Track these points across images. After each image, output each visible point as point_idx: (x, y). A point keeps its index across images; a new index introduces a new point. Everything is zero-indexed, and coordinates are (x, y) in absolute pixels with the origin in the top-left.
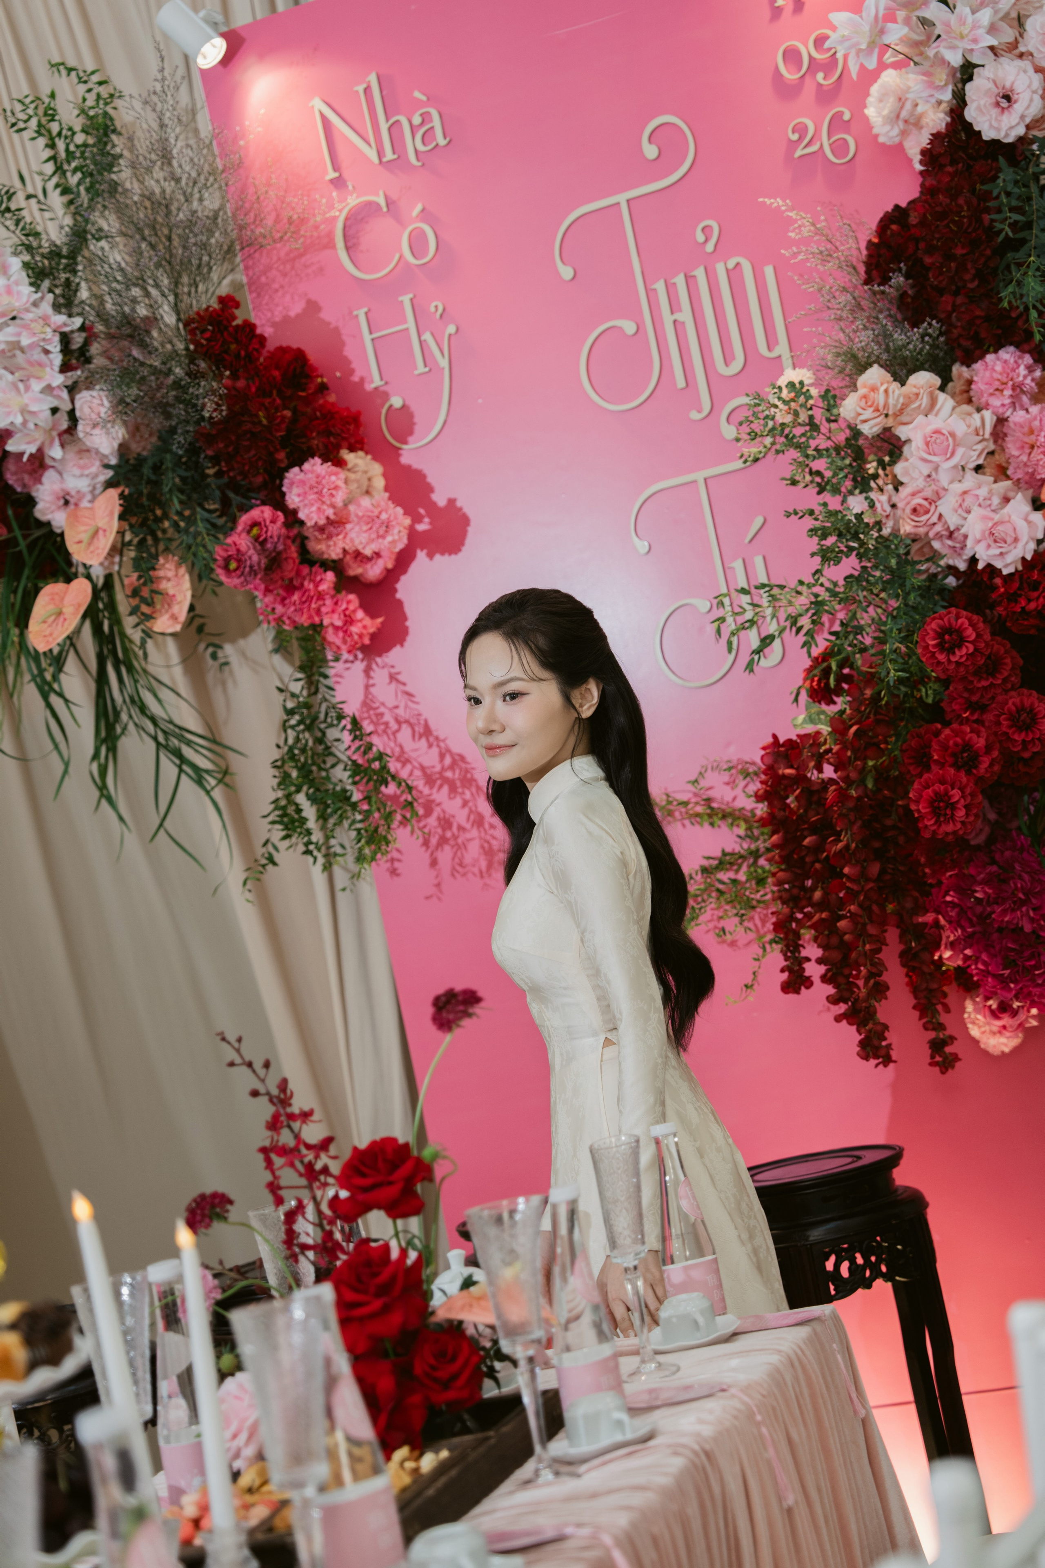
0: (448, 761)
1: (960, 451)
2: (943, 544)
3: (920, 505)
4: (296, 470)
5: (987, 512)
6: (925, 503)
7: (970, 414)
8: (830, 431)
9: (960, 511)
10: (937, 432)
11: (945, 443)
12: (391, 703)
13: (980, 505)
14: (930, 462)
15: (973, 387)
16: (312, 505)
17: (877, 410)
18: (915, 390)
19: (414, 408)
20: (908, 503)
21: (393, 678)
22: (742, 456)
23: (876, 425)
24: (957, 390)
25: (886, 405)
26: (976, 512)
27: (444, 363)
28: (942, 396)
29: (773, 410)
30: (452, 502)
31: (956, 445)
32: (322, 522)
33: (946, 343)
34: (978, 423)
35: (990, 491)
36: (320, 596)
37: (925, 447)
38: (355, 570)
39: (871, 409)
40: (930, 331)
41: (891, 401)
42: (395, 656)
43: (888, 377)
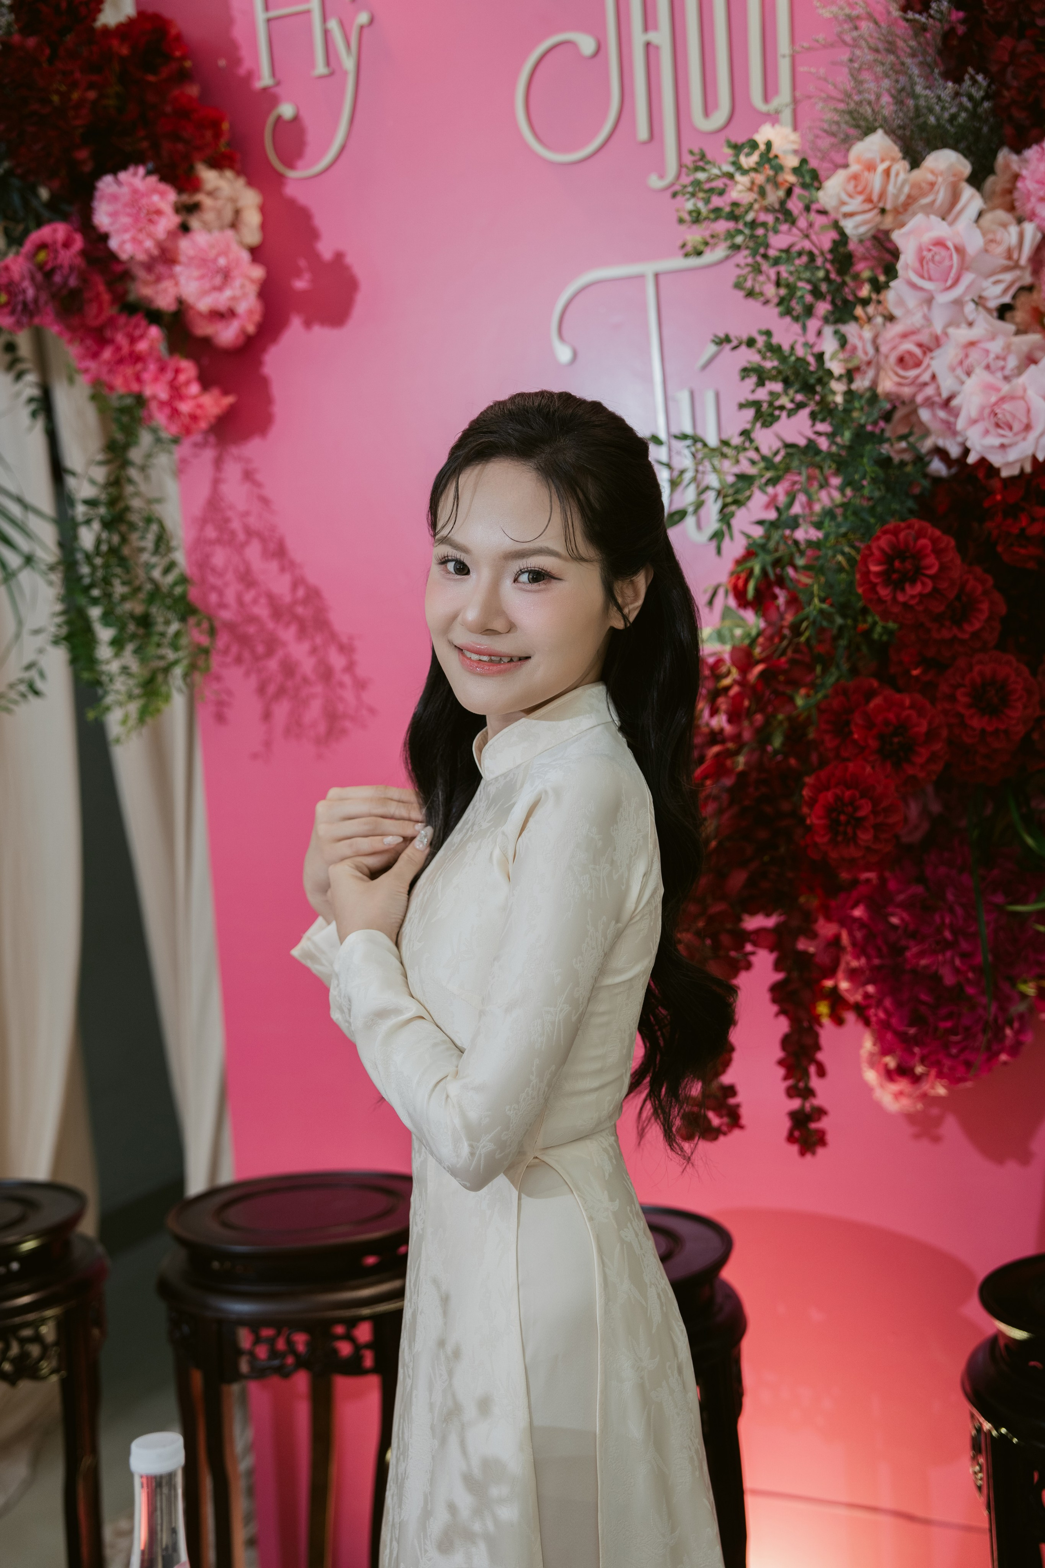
0: (301, 593)
1: (968, 278)
2: (934, 415)
3: (910, 353)
4: (108, 179)
5: (996, 379)
6: (918, 351)
7: (1005, 226)
8: (811, 225)
9: (959, 372)
10: (940, 243)
11: (947, 263)
12: (241, 506)
13: (988, 367)
14: (921, 289)
15: (1019, 184)
16: (126, 230)
17: (869, 200)
18: (930, 177)
19: (310, 123)
20: (894, 348)
21: (248, 475)
22: (684, 246)
23: (865, 223)
24: (998, 188)
25: (882, 195)
26: (980, 376)
27: (349, 63)
28: (968, 192)
29: (725, 180)
30: (339, 256)
31: (964, 267)
32: (141, 257)
33: (994, 111)
34: (1014, 239)
35: (1008, 348)
36: (137, 358)
37: (917, 265)
38: (203, 329)
39: (860, 198)
40: (973, 91)
41: (891, 189)
42: (253, 448)
43: (895, 151)
